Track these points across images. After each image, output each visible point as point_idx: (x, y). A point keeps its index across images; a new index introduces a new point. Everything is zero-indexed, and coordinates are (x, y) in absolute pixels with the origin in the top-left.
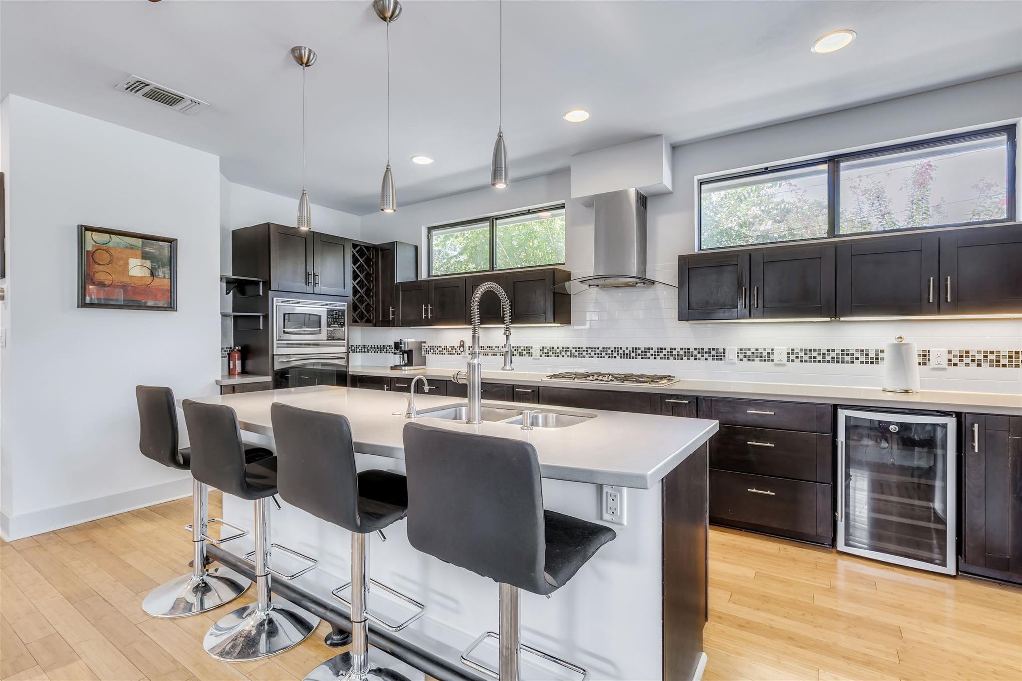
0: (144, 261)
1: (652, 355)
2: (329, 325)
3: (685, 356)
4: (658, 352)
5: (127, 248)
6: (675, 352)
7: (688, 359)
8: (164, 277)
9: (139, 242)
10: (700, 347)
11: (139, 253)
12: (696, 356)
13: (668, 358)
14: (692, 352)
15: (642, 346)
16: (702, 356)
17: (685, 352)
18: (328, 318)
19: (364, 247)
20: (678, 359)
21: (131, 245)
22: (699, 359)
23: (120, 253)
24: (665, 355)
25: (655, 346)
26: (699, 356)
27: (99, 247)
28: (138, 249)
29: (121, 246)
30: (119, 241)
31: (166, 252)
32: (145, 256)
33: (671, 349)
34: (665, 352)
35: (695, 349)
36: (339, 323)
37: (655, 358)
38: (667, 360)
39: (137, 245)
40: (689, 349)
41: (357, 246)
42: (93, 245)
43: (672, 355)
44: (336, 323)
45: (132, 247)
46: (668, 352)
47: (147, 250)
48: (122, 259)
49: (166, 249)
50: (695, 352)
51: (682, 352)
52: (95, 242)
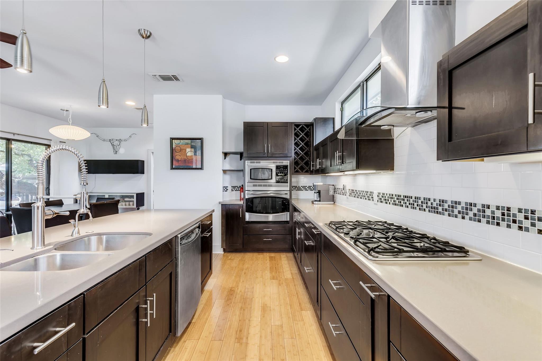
0: (191, 149)
1: (459, 212)
2: (277, 175)
3: (503, 220)
4: (467, 209)
5: (186, 144)
6: (488, 212)
7: (509, 226)
8: (199, 155)
9: (189, 141)
10: (530, 208)
11: (190, 146)
12: (521, 222)
13: (479, 221)
14: (514, 215)
15: (450, 198)
16: (533, 225)
17: (503, 214)
18: (276, 170)
19: (304, 125)
20: (493, 224)
21: (187, 143)
22: (527, 230)
23: (183, 147)
24: (475, 215)
25: (464, 198)
26: (527, 223)
27: (177, 145)
28: (189, 144)
29: (184, 144)
30: (183, 142)
31: (199, 144)
32: (192, 147)
33: (483, 206)
34: (475, 210)
35: (520, 211)
36: (284, 173)
37: (463, 218)
38: (477, 223)
39: (189, 142)
40: (509, 209)
41: (299, 125)
42: (175, 145)
43: (484, 217)
44: (282, 173)
45: (187, 144)
46: (479, 210)
47: (193, 144)
48: (184, 149)
49: (199, 143)
50: (520, 217)
51: (498, 214)
52: (176, 144)
